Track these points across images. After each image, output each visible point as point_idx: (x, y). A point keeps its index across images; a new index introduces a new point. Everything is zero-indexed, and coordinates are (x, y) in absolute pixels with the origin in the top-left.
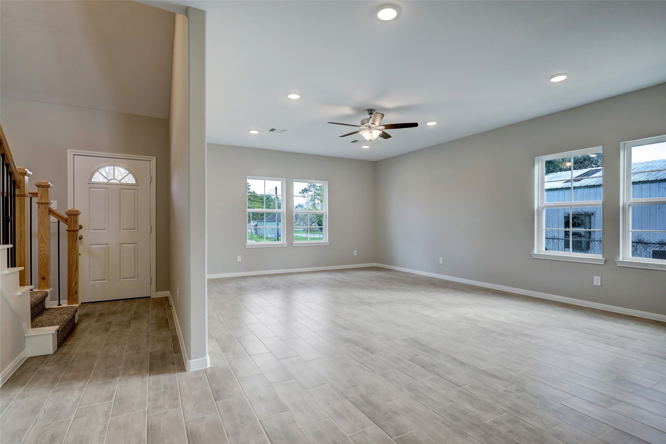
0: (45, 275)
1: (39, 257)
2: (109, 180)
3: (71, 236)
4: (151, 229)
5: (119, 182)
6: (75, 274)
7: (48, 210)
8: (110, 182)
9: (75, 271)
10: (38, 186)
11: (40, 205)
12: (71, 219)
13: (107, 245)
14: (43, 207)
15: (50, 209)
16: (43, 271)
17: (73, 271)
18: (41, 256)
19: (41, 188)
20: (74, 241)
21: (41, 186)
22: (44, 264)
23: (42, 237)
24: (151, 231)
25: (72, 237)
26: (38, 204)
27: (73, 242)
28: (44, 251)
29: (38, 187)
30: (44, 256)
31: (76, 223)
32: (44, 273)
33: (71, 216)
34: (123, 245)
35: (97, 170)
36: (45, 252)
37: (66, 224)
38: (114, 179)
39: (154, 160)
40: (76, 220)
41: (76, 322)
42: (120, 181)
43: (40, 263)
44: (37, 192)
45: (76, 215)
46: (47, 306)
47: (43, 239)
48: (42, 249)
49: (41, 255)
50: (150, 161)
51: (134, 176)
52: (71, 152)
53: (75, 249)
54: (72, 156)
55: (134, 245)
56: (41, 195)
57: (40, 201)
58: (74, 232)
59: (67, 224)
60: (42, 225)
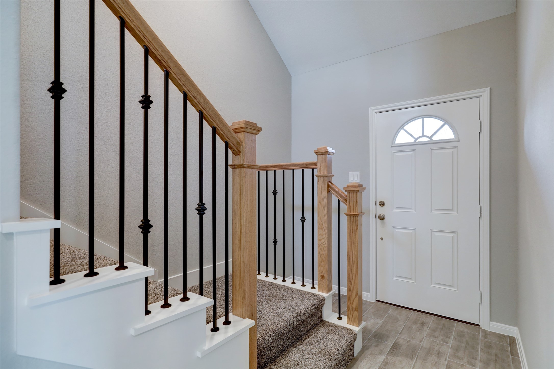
0: (324, 273)
1: (318, 248)
2: (416, 139)
3: (351, 222)
4: (481, 211)
5: (429, 140)
6: (355, 280)
7: (327, 185)
8: (417, 141)
9: (355, 276)
10: (318, 153)
11: (320, 178)
12: (350, 197)
13: (413, 230)
14: (322, 182)
15: (330, 183)
16: (322, 267)
17: (353, 276)
18: (320, 247)
19: (320, 155)
20: (354, 230)
21: (320, 154)
22: (324, 257)
23: (321, 221)
24: (481, 215)
25: (352, 224)
26: (318, 177)
27: (352, 233)
28: (323, 240)
29: (318, 155)
30: (323, 248)
31: (356, 204)
32: (323, 270)
33: (350, 193)
34: (436, 234)
35: (402, 127)
36: (324, 242)
37: (345, 203)
38: (423, 136)
39: (486, 93)
40: (356, 199)
41: (355, 355)
42: (431, 138)
43: (319, 257)
44: (317, 162)
45: (356, 192)
46: (325, 318)
47: (323, 225)
48: (321, 237)
49: (320, 245)
50: (479, 97)
51: (452, 127)
52: (373, 110)
53: (355, 244)
54: (374, 114)
55: (452, 235)
56: (321, 164)
57: (319, 173)
58: (355, 217)
59: (346, 205)
60: (321, 204)
